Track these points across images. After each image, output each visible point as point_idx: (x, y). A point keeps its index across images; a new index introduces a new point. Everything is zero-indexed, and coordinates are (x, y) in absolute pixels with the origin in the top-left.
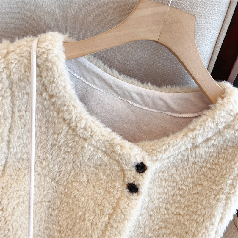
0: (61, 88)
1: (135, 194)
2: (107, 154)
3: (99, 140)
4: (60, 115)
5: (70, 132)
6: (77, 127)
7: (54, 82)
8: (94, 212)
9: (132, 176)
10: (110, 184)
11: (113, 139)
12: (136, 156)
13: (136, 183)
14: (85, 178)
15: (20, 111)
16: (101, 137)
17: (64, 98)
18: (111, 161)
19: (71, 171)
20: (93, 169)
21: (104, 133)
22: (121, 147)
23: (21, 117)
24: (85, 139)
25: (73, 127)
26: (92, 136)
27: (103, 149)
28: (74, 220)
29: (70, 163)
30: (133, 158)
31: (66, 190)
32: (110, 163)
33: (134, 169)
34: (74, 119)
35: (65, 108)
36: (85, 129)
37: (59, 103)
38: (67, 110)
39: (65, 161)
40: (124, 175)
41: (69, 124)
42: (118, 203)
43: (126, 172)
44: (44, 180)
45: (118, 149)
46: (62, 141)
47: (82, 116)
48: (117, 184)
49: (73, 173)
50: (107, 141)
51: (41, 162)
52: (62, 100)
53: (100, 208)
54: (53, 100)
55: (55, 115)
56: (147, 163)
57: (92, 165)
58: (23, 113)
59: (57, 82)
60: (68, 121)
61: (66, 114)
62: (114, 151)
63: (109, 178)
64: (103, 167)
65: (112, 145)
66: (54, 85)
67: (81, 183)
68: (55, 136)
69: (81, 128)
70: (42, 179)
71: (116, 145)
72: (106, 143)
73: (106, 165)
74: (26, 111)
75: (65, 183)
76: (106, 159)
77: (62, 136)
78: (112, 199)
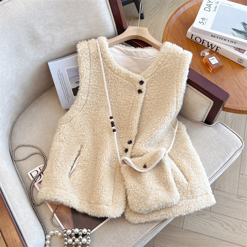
0: (108, 54)
1: (141, 94)
2: (128, 80)
3: (123, 74)
4: (108, 66)
5: (112, 73)
6: (115, 70)
7: (105, 52)
8: (127, 105)
9: (139, 86)
10: (131, 93)
11: (129, 73)
12: (139, 78)
13: (140, 89)
14: (121, 93)
15: (93, 66)
16: (124, 73)
17: (109, 58)
18: (130, 83)
19: (114, 91)
20: (123, 88)
21: (125, 71)
22: (132, 75)
23: (93, 69)
24: (118, 75)
25: (113, 70)
26: (120, 73)
27: (126, 78)
28: (119, 111)
29: (113, 88)
30: (137, 79)
31: (114, 100)
32: (129, 84)
33: (139, 84)
34: (113, 67)
35: (110, 62)
36: (118, 70)
37: (107, 61)
38: (110, 63)
39: (111, 87)
40: (136, 87)
41: (111, 70)
42: (135, 99)
43: (136, 86)
44: (103, 98)
45: (131, 76)
46: (109, 78)
47: (116, 65)
48: (134, 92)
49: (115, 92)
50: (127, 74)
51: (101, 89)
52: (108, 59)
53: (129, 102)
54: (105, 60)
55: (106, 66)
56: (143, 80)
57: (122, 86)
58: (94, 67)
59: (106, 52)
60: (111, 68)
61: (110, 65)
62: (130, 78)
63: (130, 90)
64: (127, 86)
65: (129, 75)
66: (106, 54)
67: (119, 96)
68: (106, 76)
69: (116, 70)
70: (102, 97)
71: (130, 75)
72: (126, 75)
73: (128, 85)
74: (95, 66)
75: (112, 98)
76: (127, 82)
77: (109, 75)
78: (132, 98)
